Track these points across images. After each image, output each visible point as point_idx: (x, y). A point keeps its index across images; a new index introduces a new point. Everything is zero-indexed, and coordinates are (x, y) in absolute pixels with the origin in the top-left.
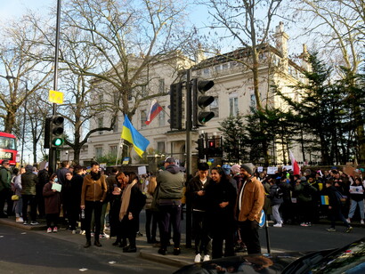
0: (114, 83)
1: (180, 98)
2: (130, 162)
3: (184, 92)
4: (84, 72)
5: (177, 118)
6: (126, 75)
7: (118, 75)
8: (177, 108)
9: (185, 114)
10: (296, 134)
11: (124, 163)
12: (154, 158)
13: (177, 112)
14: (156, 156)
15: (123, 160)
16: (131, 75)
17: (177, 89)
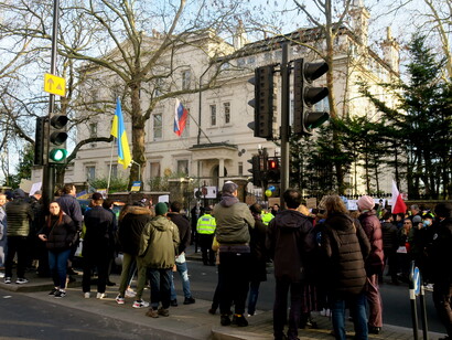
0: (118, 73)
1: (271, 90)
2: (142, 189)
3: (278, 80)
4: (73, 54)
5: (265, 121)
6: (137, 61)
7: (125, 60)
8: (265, 105)
9: (278, 114)
10: (389, 153)
11: (133, 189)
12: (178, 183)
13: (265, 112)
14: (182, 180)
15: (130, 186)
16: (144, 61)
17: (265, 75)
